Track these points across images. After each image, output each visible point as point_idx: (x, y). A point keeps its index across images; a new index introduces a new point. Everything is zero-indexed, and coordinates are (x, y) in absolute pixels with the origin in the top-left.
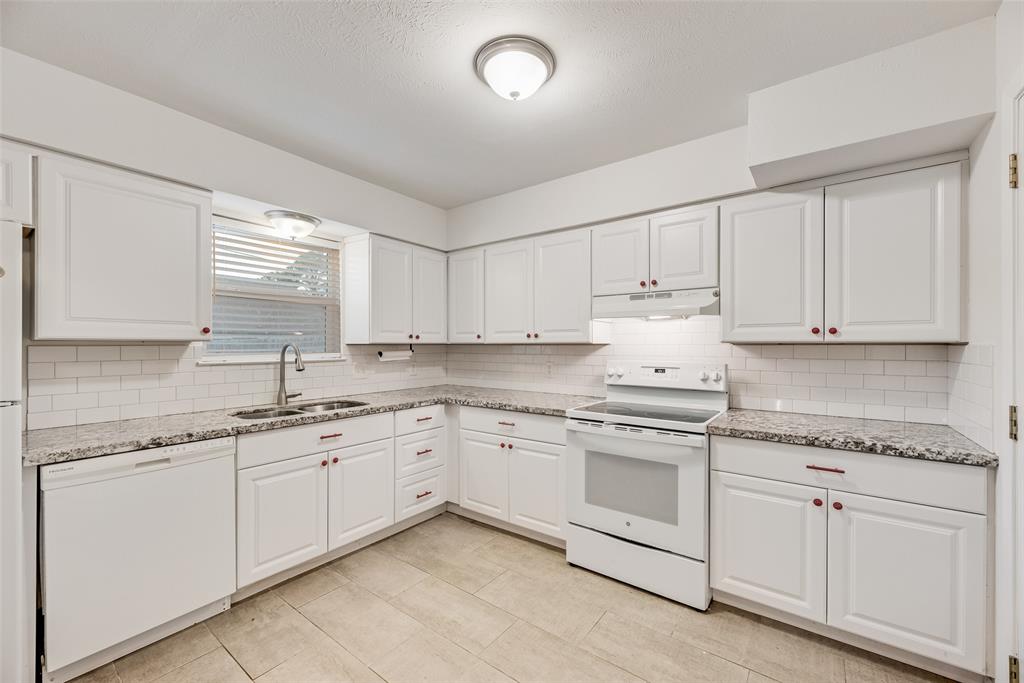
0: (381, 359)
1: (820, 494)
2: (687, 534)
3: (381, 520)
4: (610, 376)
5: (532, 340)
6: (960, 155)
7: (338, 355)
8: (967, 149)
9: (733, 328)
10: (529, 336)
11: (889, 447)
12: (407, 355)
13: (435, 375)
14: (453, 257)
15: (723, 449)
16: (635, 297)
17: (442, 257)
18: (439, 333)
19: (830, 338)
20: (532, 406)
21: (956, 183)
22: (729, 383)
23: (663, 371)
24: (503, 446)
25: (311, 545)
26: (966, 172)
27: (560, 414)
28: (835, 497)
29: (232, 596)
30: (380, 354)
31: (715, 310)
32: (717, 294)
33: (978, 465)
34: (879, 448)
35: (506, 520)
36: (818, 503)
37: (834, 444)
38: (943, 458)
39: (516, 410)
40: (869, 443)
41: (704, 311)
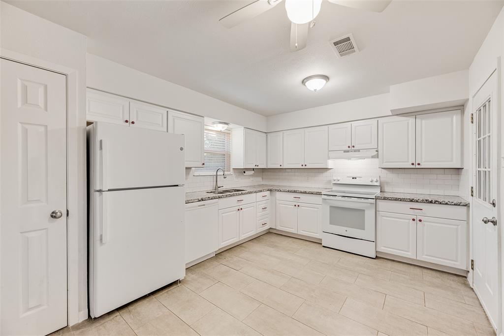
0: (245, 174)
1: (415, 217)
2: (368, 233)
3: (253, 232)
4: (334, 180)
5: (304, 167)
6: (461, 107)
7: (229, 172)
8: (463, 106)
9: (383, 162)
10: (302, 165)
11: (437, 201)
12: (252, 172)
13: (258, 181)
14: (269, 135)
15: (381, 203)
16: (345, 151)
17: (265, 135)
18: (263, 164)
19: (418, 166)
20: (308, 190)
21: (459, 116)
22: (381, 183)
23: (356, 178)
24: (295, 206)
25: (234, 238)
26: (463, 112)
27: (319, 194)
28: (419, 218)
29: (215, 252)
30: (244, 172)
31: (377, 156)
32: (377, 151)
33: (464, 205)
34: (434, 202)
35: (296, 233)
36: (414, 220)
37: (419, 201)
38: (453, 204)
39: (301, 192)
40: (430, 200)
41: (373, 157)
